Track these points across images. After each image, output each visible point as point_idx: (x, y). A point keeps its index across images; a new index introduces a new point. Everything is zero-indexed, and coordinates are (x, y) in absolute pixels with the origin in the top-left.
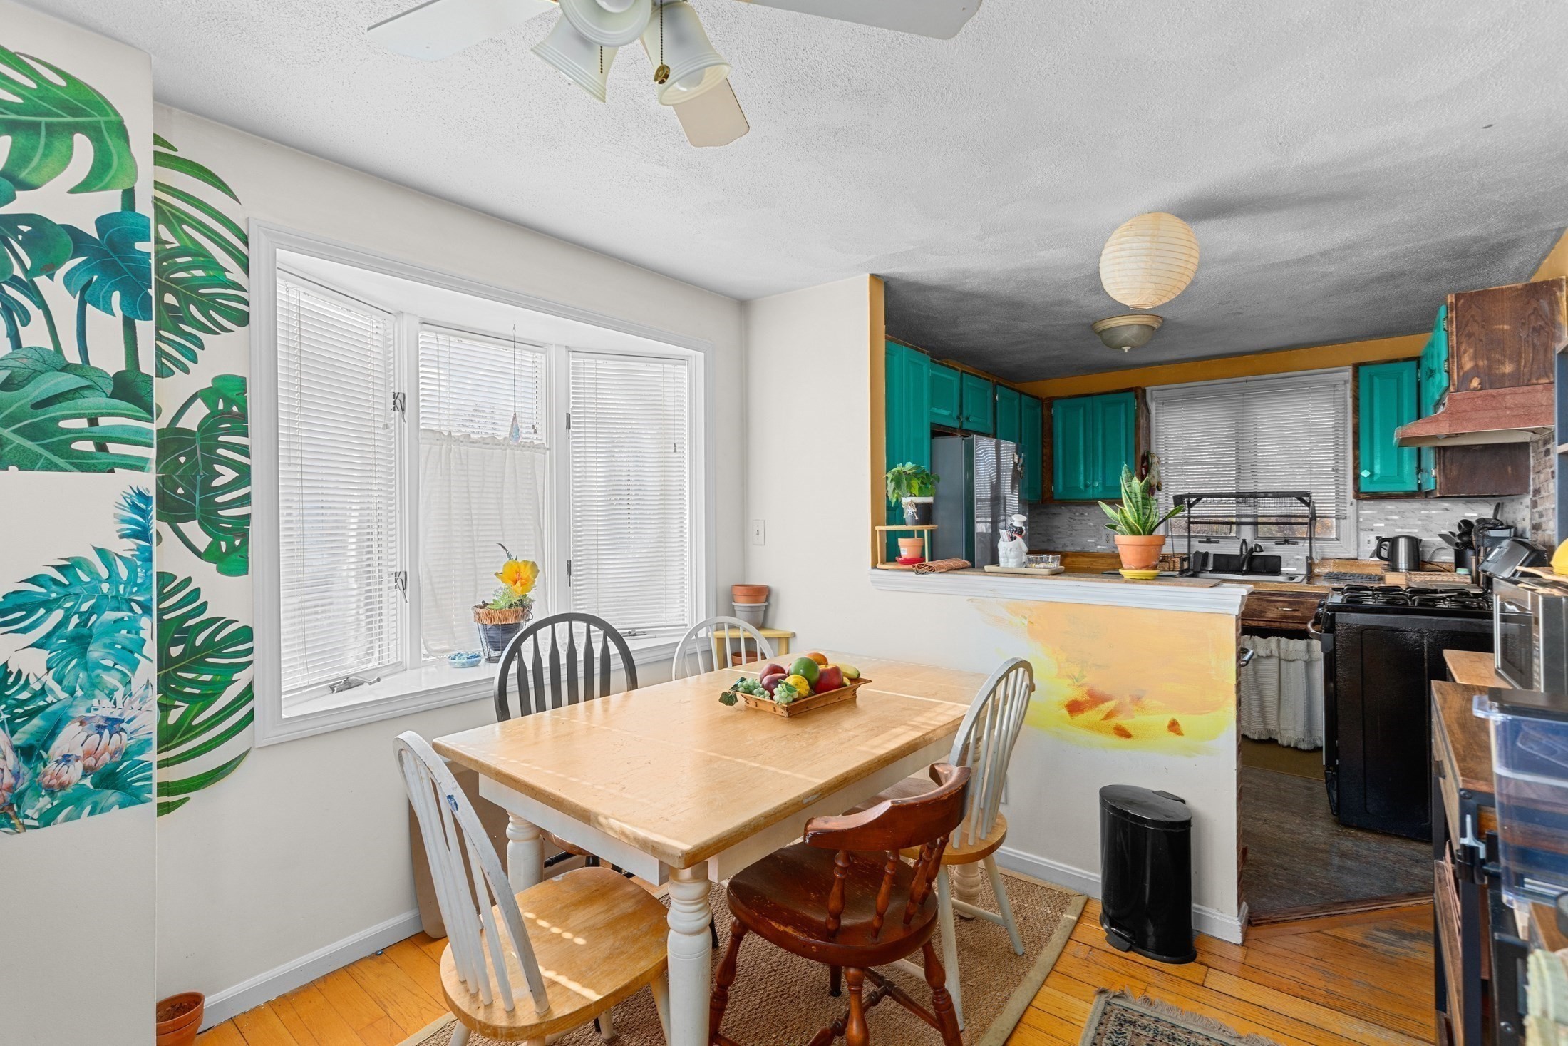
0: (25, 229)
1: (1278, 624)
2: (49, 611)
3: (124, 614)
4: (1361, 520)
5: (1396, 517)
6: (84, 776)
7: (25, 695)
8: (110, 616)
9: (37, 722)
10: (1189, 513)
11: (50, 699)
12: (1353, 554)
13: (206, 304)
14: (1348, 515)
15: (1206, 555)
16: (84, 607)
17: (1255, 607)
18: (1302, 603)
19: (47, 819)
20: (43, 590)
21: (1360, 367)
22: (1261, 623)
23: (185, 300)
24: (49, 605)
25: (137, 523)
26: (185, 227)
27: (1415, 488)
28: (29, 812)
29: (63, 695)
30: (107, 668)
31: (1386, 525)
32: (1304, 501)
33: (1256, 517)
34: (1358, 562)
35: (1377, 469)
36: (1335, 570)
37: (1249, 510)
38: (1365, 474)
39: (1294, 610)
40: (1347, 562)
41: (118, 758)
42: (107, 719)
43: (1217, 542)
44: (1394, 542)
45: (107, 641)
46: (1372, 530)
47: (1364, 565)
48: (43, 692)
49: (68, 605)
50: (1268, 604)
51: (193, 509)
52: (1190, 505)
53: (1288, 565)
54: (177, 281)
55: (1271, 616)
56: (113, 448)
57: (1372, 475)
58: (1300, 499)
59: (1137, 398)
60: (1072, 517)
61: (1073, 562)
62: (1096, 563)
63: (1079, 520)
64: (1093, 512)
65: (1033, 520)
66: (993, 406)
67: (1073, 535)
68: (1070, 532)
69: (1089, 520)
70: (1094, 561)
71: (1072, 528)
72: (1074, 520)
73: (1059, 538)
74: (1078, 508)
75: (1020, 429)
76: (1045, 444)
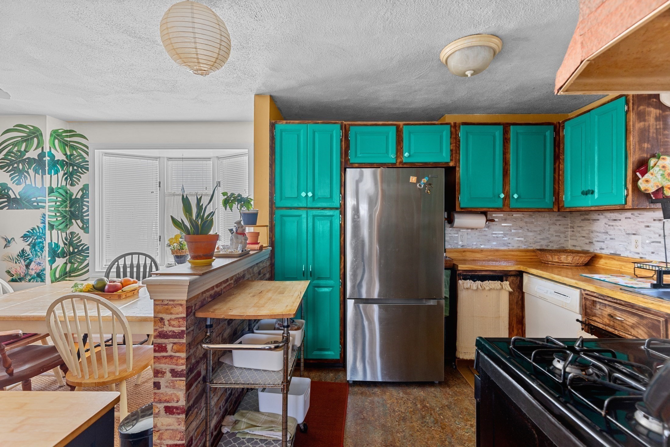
0: (27, 160)
2: (30, 238)
3: (41, 240)
6: (35, 274)
7: (26, 255)
8: (39, 240)
9: (28, 261)
11: (30, 256)
13: (82, 167)
16: (35, 238)
19: (30, 281)
20: (29, 234)
23: (78, 167)
24: (30, 237)
25: (43, 220)
26: (78, 150)
28: (27, 279)
29: (32, 256)
30: (38, 252)
41: (40, 271)
42: (39, 262)
45: (39, 246)
48: (29, 255)
49: (33, 237)
51: (79, 217)
54: (76, 163)
56: (40, 204)
59: (627, 103)
60: (606, 222)
61: (606, 263)
62: (625, 267)
63: (613, 226)
64: (624, 218)
65: (579, 225)
66: (454, 142)
67: (608, 239)
68: (606, 236)
69: (621, 226)
70: (623, 265)
71: (607, 233)
72: (609, 225)
73: (597, 241)
74: (612, 214)
75: (505, 152)
76: (561, 160)
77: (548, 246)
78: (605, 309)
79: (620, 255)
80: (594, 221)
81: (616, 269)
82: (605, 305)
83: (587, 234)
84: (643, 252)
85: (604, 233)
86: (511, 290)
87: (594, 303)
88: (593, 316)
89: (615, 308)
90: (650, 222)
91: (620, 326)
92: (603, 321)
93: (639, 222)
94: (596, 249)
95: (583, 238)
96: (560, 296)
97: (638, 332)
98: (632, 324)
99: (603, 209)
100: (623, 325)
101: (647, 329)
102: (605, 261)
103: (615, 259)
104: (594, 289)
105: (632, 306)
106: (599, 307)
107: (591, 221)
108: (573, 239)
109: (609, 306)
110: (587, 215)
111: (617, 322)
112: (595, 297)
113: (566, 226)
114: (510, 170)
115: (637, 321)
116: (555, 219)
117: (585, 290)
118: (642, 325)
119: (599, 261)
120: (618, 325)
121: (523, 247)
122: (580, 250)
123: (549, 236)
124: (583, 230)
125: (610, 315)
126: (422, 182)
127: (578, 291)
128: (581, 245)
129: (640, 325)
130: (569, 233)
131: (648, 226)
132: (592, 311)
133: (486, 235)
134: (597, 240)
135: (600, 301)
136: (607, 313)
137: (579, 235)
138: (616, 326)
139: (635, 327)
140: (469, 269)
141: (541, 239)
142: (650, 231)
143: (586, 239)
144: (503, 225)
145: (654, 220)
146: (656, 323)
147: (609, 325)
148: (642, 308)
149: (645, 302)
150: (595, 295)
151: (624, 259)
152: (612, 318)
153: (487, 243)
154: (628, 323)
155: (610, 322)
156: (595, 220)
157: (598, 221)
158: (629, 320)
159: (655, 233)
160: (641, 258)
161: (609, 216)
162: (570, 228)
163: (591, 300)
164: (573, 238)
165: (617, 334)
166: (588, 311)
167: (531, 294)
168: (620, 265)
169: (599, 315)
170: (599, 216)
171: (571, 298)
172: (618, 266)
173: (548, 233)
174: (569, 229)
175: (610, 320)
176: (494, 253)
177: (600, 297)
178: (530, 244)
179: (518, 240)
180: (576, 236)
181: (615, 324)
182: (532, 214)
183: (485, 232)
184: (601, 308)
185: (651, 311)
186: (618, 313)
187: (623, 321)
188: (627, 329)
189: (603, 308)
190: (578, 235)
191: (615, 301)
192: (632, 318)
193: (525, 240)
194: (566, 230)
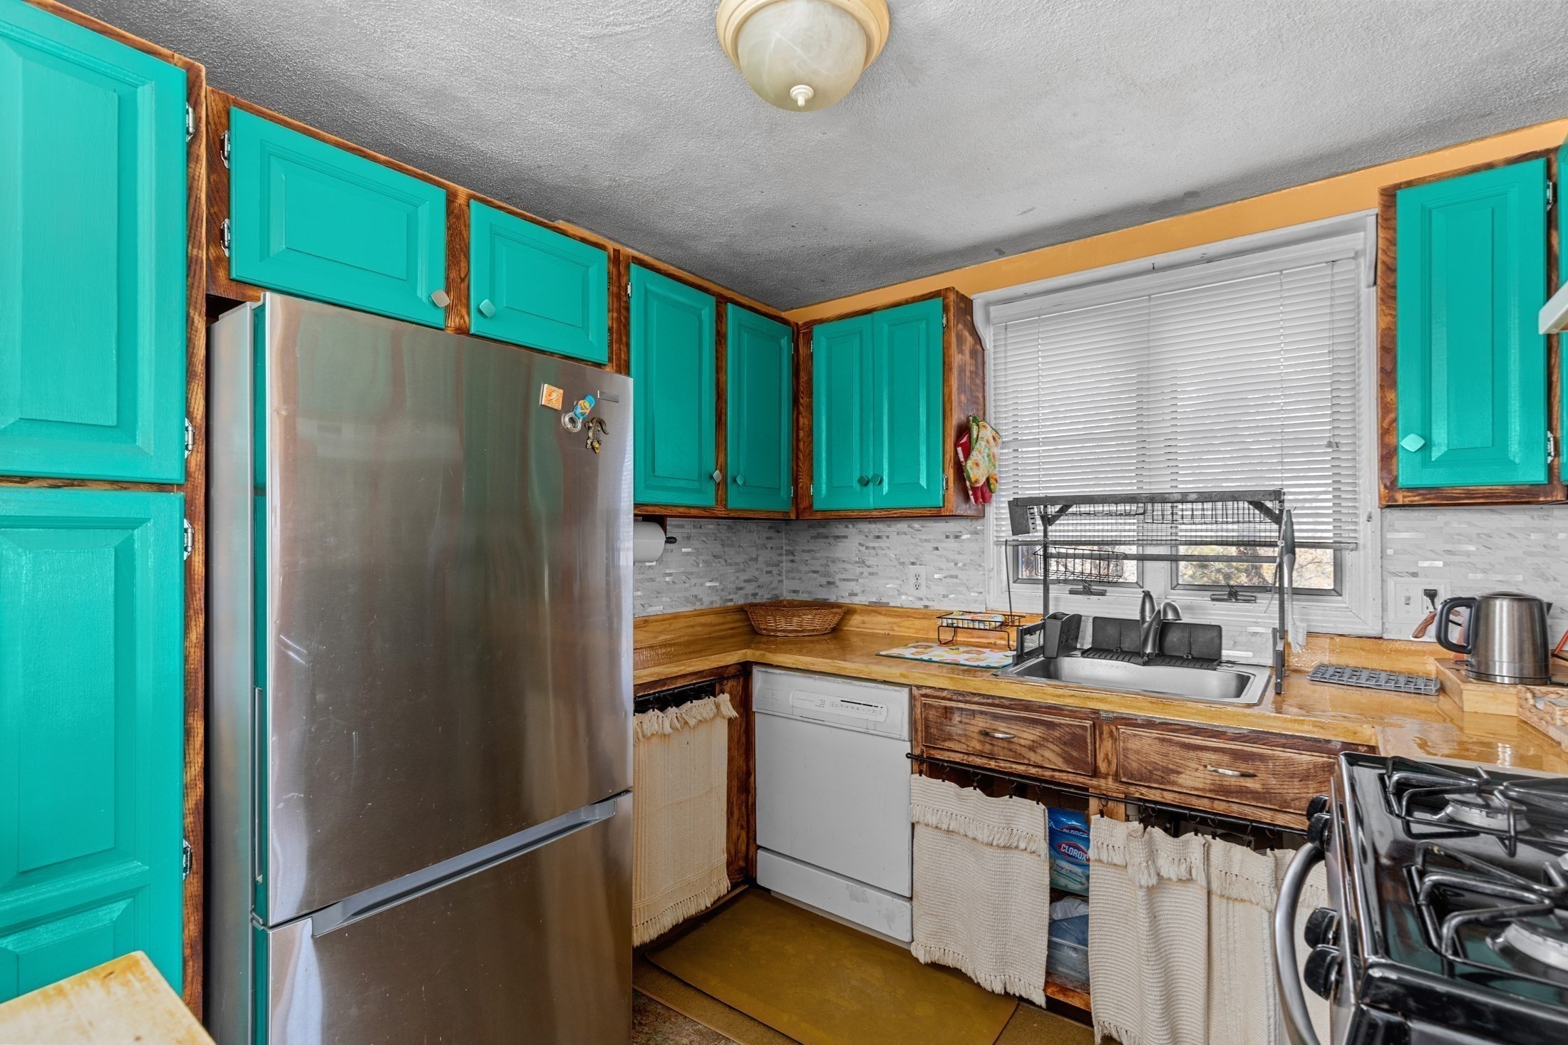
1: (1206, 802)
4: (1390, 552)
5: (1472, 548)
10: (1045, 535)
12: (1374, 630)
14: (1361, 542)
15: (1076, 620)
17: (1156, 758)
18: (1262, 758)
21: (1399, 193)
22: (1169, 797)
27: (1540, 476)
31: (1445, 564)
32: (1267, 512)
33: (1176, 544)
34: (1384, 645)
35: (1440, 435)
36: (1335, 660)
37: (1163, 531)
38: (1410, 443)
39: (1243, 775)
40: (1359, 643)
43: (1103, 593)
44: (1479, 608)
46: (1414, 575)
47: (1397, 651)
50: (1184, 753)
52: (1048, 520)
53: (1235, 646)
55: (1190, 783)
57: (1427, 447)
58: (1258, 505)
59: (946, 309)
60: (862, 542)
61: (863, 622)
62: (899, 626)
63: (874, 548)
64: (895, 534)
65: (806, 548)
66: (615, 306)
67: (866, 574)
68: (861, 570)
69: (888, 548)
70: (895, 623)
71: (863, 562)
72: (867, 548)
73: (844, 580)
74: (873, 526)
75: (719, 369)
76: (801, 407)
77: (755, 595)
78: (973, 722)
79: (888, 603)
80: (838, 540)
81: (883, 632)
82: (973, 712)
83: (821, 565)
84: (929, 596)
85: (857, 562)
86: (734, 714)
87: (946, 712)
88: (945, 740)
89: (996, 717)
90: (940, 541)
91: (1006, 752)
92: (968, 746)
93: (921, 540)
94: (840, 594)
95: (815, 575)
96: (858, 709)
97: (1042, 756)
98: (1031, 743)
99: (898, 515)
100: (1013, 747)
101: (1062, 746)
102: (862, 618)
103: (880, 614)
104: (947, 682)
105: (1027, 706)
106: (958, 719)
107: (832, 540)
108: (793, 579)
109: (982, 713)
110: (824, 527)
111: (999, 744)
112: (944, 698)
113: (779, 552)
114: (726, 415)
115: (1041, 735)
116: (765, 535)
117: (919, 687)
118: (1051, 740)
119: (849, 620)
120: (1000, 749)
121: (717, 604)
122: (809, 599)
123: (757, 574)
124: (814, 558)
125: (985, 734)
126: (579, 411)
127: (906, 690)
128: (809, 589)
129: (1047, 741)
130: (784, 564)
131: (937, 549)
132: (942, 730)
133: (652, 580)
134: (843, 577)
135: (961, 705)
136: (976, 729)
137: (807, 569)
138: (996, 752)
139: (1037, 747)
140: (652, 679)
141: (745, 581)
142: (940, 556)
143: (821, 576)
144: (684, 550)
145: (947, 537)
146: (1079, 731)
147: (980, 754)
148: (1045, 707)
149: (1059, 696)
150: (945, 694)
151: (897, 611)
152: (989, 738)
153: (655, 600)
154: (1022, 742)
155: (984, 745)
156: (838, 537)
157: (846, 540)
158: (1025, 735)
159: (948, 561)
160: (926, 607)
161: (867, 530)
162: (786, 555)
163: (940, 707)
164: (791, 575)
165: (993, 767)
166: (933, 731)
167: (776, 714)
168: (890, 623)
169: (960, 735)
170: (847, 530)
171: (885, 709)
172: (888, 626)
173: (756, 566)
174: (784, 558)
175: (983, 743)
176: (670, 624)
177: (955, 697)
178: (730, 594)
179: (710, 587)
180: (800, 572)
181: (996, 749)
182: (731, 524)
183: (651, 571)
184: (964, 720)
185: (1063, 710)
186: (1002, 724)
187: (1012, 740)
188: (1020, 754)
189: (967, 721)
190: (804, 568)
191: (990, 701)
192: (1031, 731)
193: (722, 587)
194: (780, 558)
